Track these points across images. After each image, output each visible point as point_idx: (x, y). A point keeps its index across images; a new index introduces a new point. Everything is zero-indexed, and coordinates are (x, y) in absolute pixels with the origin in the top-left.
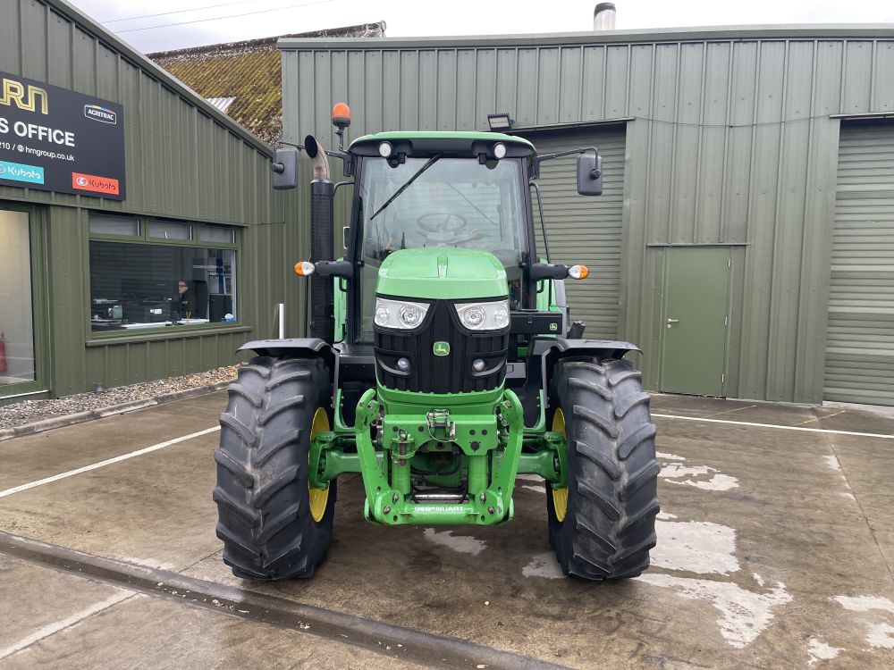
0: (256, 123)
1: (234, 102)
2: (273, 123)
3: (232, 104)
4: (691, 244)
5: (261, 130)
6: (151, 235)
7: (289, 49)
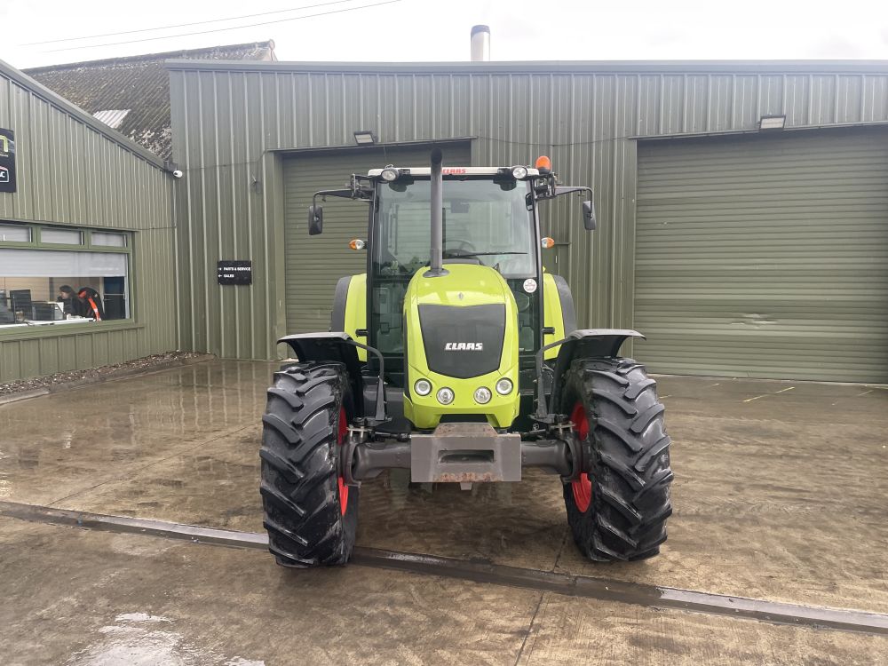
0: (149, 134)
1: (129, 114)
2: (164, 135)
3: (127, 116)
5: (153, 141)
6: (42, 242)
7: (177, 69)
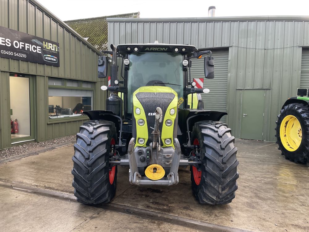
1: (89, 39)
4: (252, 89)
6: (67, 86)
7: (111, 22)
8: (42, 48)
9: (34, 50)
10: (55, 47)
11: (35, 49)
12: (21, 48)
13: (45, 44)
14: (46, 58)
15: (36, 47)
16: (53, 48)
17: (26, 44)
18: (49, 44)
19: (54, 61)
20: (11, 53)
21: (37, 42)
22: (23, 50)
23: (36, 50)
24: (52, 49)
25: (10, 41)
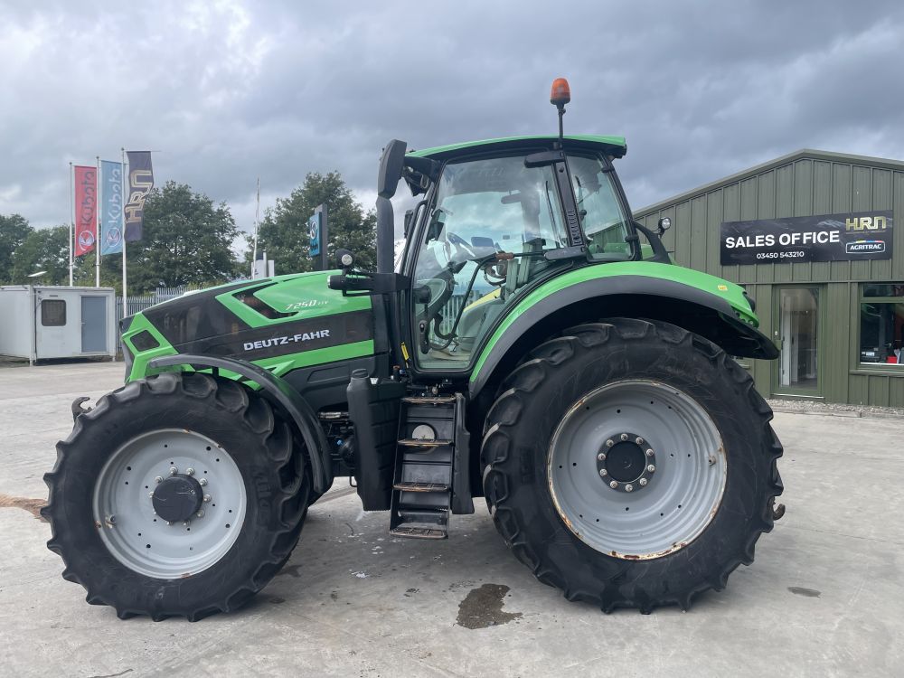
8: (842, 231)
9: (823, 240)
10: (880, 222)
11: (823, 237)
12: (793, 243)
13: (852, 221)
14: (852, 248)
15: (826, 234)
16: (872, 225)
17: (805, 234)
18: (862, 219)
19: (875, 250)
20: (773, 256)
21: (830, 223)
22: (798, 246)
23: (826, 240)
24: (869, 227)
25: (773, 237)
